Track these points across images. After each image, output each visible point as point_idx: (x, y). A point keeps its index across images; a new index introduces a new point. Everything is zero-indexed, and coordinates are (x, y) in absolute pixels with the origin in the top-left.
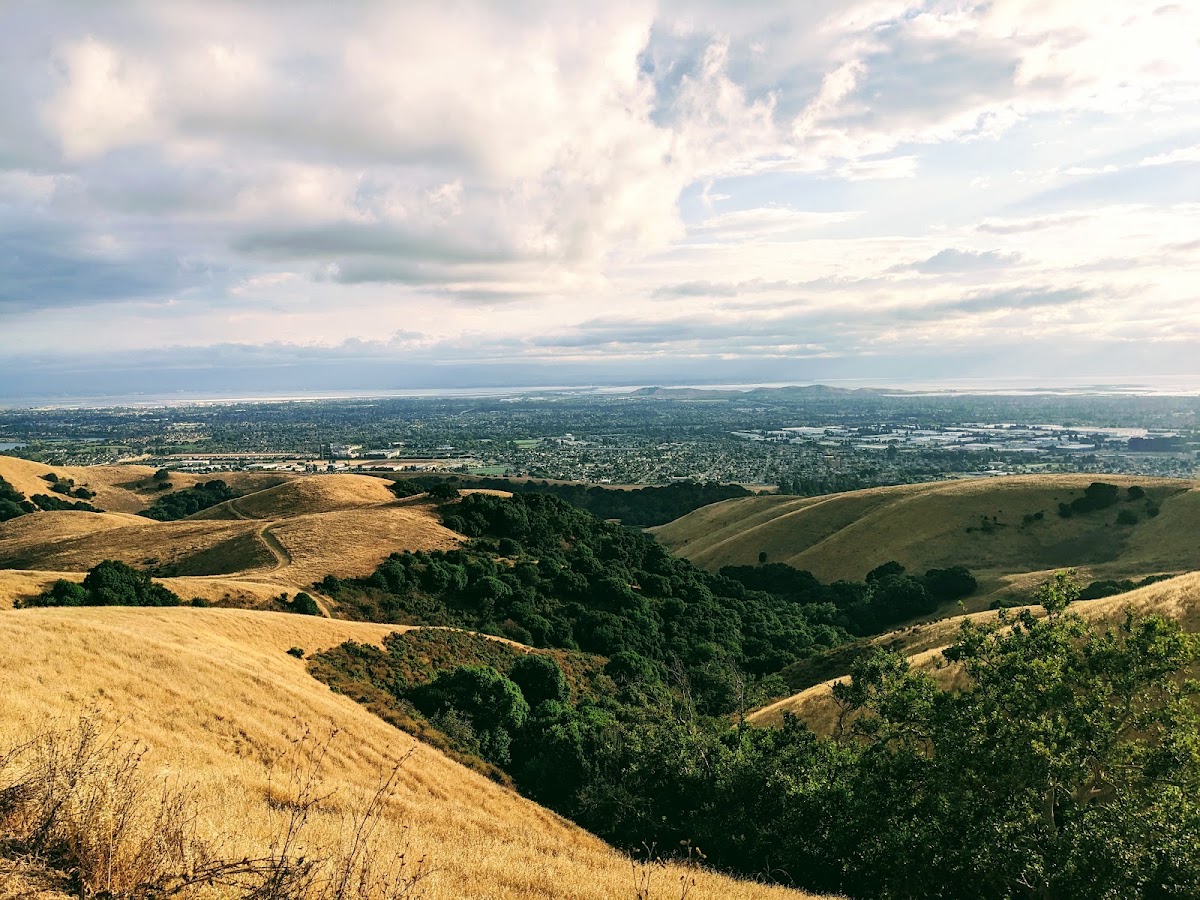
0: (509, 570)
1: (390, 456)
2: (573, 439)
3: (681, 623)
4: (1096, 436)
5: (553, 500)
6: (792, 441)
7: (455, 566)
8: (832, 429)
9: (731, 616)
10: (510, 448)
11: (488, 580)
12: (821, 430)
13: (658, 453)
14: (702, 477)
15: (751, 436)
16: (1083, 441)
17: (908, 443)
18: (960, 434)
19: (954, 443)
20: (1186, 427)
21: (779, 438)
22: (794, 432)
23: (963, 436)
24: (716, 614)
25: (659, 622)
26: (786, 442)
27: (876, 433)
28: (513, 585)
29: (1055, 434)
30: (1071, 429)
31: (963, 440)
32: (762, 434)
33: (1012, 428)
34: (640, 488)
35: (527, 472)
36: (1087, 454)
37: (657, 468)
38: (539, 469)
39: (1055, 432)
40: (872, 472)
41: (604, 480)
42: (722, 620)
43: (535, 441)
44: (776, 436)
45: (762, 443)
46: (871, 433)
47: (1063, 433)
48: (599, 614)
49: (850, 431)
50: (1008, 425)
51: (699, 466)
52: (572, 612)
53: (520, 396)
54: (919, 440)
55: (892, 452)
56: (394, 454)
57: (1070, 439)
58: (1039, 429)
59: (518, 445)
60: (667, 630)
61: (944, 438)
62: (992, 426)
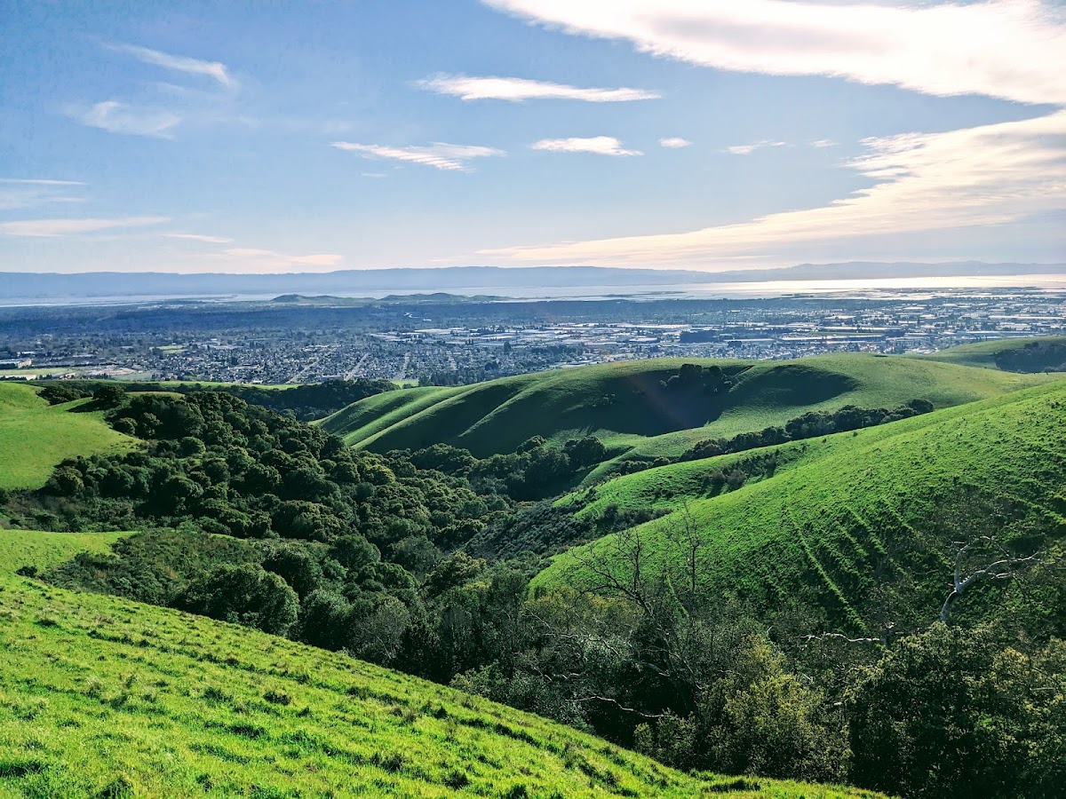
0: (197, 469)
1: (20, 365)
2: (219, 343)
3: (374, 504)
4: (656, 331)
5: (228, 398)
6: (424, 341)
7: (138, 467)
8: (456, 330)
9: (416, 493)
10: (154, 354)
11: (177, 479)
12: (447, 331)
13: (305, 355)
14: (349, 376)
15: (388, 337)
16: (648, 335)
17: (519, 340)
18: (558, 332)
19: (555, 340)
20: (717, 322)
21: (413, 339)
22: (425, 333)
23: (560, 334)
24: (403, 493)
25: (352, 505)
26: (420, 342)
27: (493, 333)
28: (203, 484)
29: (627, 330)
30: (638, 326)
31: (561, 337)
32: (398, 335)
33: (595, 326)
34: (296, 386)
35: (176, 377)
36: (652, 345)
37: (306, 368)
38: (188, 373)
39: (627, 328)
40: (494, 366)
41: (255, 381)
42: (409, 498)
43: (180, 347)
44: (409, 336)
45: (399, 343)
46: (487, 332)
47: (633, 329)
48: (296, 503)
49: (471, 332)
50: (593, 324)
51: (346, 365)
52: (268, 505)
53: (158, 304)
54: (529, 339)
55: (508, 347)
56: (24, 364)
57: (639, 334)
58: (615, 327)
59: (162, 351)
60: (362, 513)
61: (545, 335)
62: (581, 325)
